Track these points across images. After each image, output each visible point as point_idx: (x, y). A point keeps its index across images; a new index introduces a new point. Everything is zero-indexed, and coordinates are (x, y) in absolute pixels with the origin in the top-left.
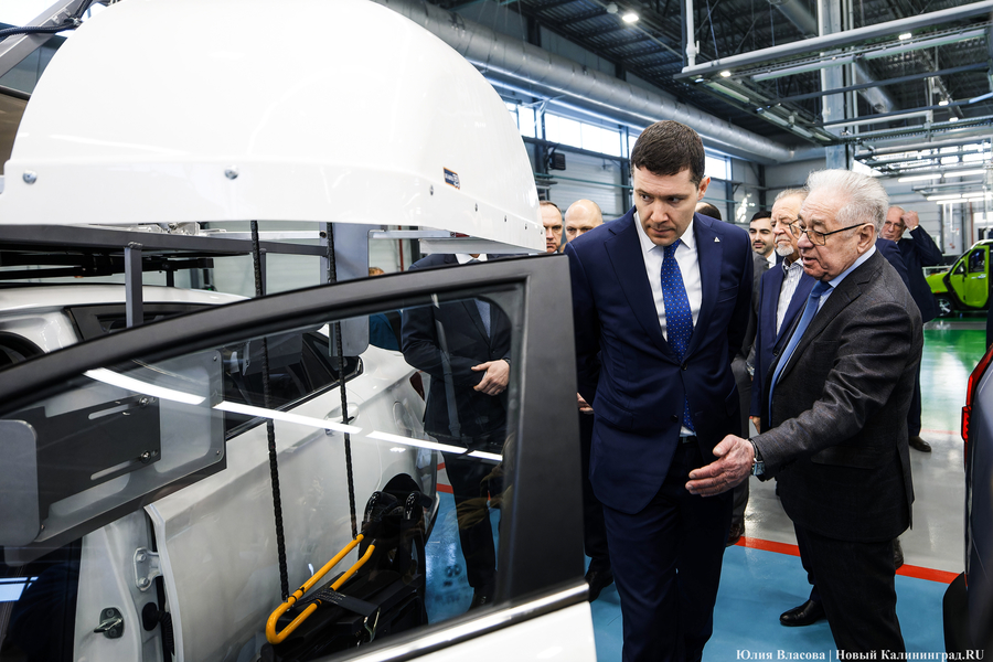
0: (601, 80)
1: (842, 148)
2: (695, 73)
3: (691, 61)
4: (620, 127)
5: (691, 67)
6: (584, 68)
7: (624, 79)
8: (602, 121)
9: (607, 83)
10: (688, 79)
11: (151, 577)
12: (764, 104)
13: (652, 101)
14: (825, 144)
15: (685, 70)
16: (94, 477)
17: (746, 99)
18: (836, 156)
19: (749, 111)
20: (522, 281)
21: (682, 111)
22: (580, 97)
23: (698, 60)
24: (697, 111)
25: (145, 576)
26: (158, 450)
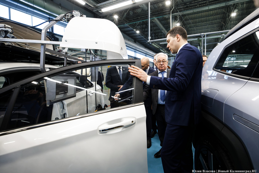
0: (132, 43)
1: (174, 57)
2: (150, 42)
3: (149, 40)
4: (135, 51)
5: (149, 41)
6: (129, 40)
7: (136, 43)
8: (131, 50)
9: (133, 43)
10: (148, 43)
11: (63, 114)
12: (161, 48)
13: (141, 47)
14: (171, 56)
15: (148, 41)
16: (59, 93)
17: (158, 47)
18: (173, 59)
19: (158, 49)
20: (135, 62)
21: (146, 49)
22: (128, 45)
23: (151, 40)
24: (149, 50)
25: (62, 113)
26: (67, 91)
